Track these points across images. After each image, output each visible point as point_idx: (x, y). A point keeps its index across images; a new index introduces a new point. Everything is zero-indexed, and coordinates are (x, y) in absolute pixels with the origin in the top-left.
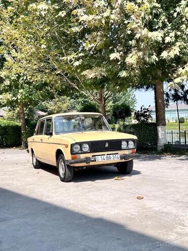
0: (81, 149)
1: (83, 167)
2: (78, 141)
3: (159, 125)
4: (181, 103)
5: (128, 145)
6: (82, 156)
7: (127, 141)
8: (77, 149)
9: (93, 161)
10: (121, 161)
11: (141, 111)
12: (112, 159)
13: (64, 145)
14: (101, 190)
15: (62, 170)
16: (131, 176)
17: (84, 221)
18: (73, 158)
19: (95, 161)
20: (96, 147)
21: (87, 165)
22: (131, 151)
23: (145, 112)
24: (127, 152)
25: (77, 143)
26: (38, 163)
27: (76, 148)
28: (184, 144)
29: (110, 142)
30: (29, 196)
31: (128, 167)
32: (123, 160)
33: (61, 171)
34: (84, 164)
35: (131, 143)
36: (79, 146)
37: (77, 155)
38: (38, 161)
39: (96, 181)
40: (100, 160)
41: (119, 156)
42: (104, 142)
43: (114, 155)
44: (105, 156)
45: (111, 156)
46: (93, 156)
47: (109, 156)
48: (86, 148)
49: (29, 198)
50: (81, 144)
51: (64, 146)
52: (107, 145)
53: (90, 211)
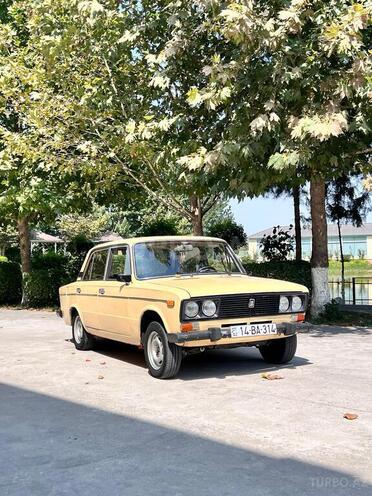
0: (200, 311)
1: (199, 347)
2: (195, 294)
3: (315, 266)
4: (346, 223)
5: (290, 305)
6: (203, 326)
7: (290, 296)
8: (192, 310)
9: (225, 336)
10: (278, 337)
11: (275, 237)
12: (262, 333)
13: (165, 301)
14: (252, 397)
15: (155, 353)
16: (292, 367)
17: (260, 464)
18: (184, 330)
19: (230, 336)
20: (231, 306)
21: (213, 343)
22: (295, 318)
23: (282, 239)
24: (288, 319)
25: (193, 299)
26: (86, 339)
27: (190, 309)
28: (351, 303)
29: (258, 297)
30: (104, 409)
31: (287, 350)
32: (283, 336)
33: (153, 356)
34: (207, 342)
35: (297, 300)
36: (195, 305)
37: (193, 324)
38: (89, 335)
39: (228, 378)
40: (240, 335)
41: (275, 327)
42: (245, 298)
43: (267, 325)
44: (249, 327)
45: (260, 326)
46: (223, 326)
47: (256, 326)
48: (211, 308)
49: (106, 413)
50: (200, 301)
51: (165, 305)
52: (252, 304)
53: (258, 442)
